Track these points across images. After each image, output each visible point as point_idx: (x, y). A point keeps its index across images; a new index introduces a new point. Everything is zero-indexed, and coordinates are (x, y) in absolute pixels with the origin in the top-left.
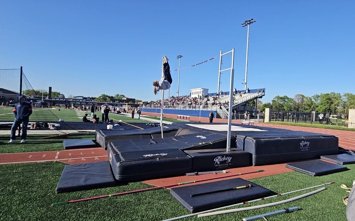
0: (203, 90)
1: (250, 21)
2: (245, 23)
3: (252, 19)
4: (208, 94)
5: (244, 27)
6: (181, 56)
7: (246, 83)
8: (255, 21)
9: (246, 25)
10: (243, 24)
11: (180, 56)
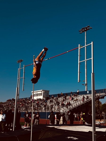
0: (44, 92)
1: (86, 28)
2: (82, 30)
3: (89, 27)
4: (49, 95)
5: (81, 33)
6: (22, 61)
7: (87, 84)
8: (91, 28)
9: (83, 32)
10: (80, 31)
11: (20, 60)
